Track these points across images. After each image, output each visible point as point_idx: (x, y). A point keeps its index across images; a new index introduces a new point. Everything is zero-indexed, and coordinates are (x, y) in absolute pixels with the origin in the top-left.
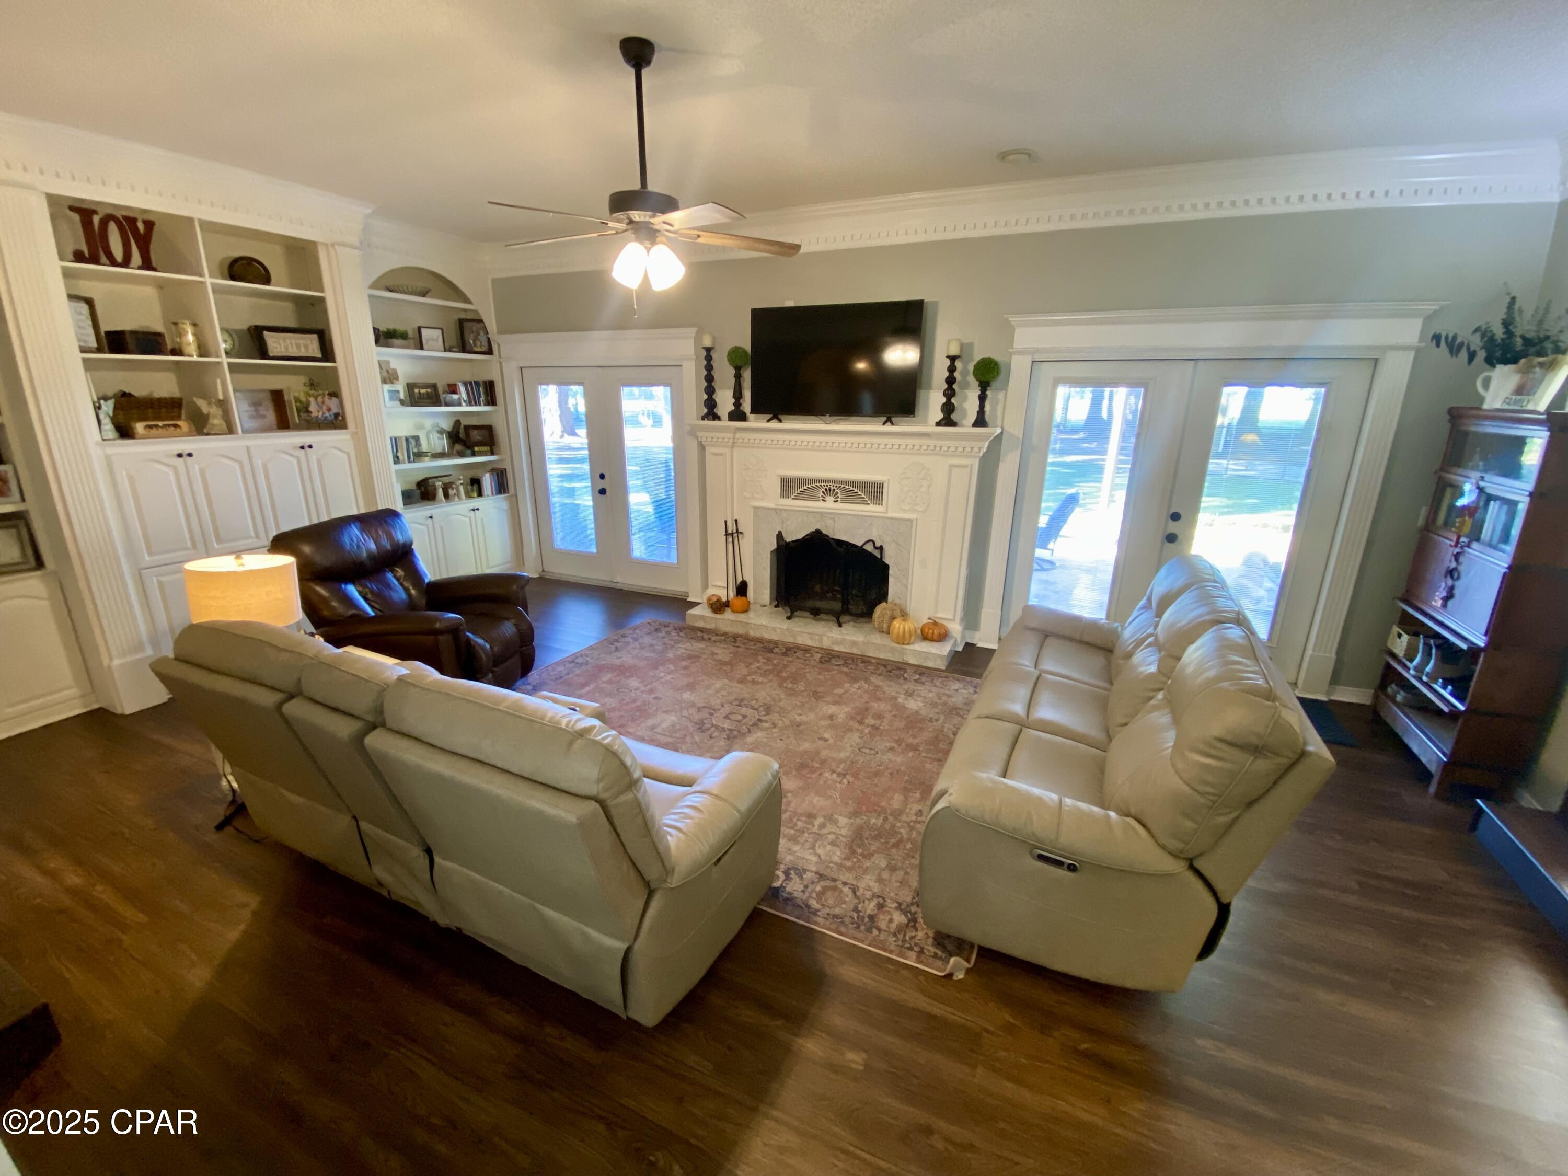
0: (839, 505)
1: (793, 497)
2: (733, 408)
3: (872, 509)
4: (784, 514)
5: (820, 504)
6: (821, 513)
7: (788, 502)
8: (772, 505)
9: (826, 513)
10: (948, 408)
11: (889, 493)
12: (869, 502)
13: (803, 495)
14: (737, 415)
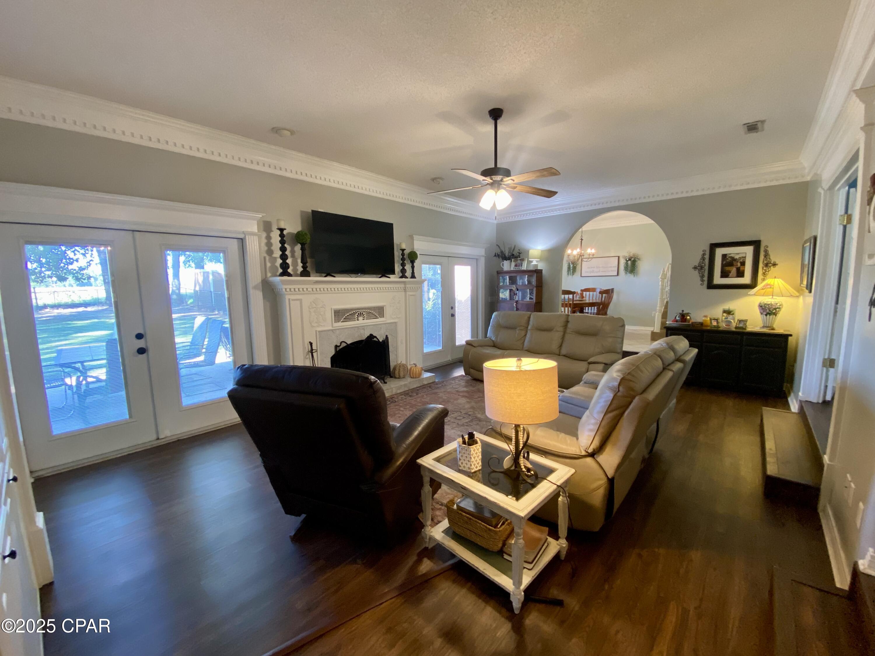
0: (365, 321)
1: (341, 321)
2: (302, 269)
3: (380, 320)
4: (338, 332)
5: (357, 322)
6: (358, 327)
7: (340, 324)
8: (330, 328)
9: (360, 326)
10: (403, 271)
11: (388, 312)
12: (378, 317)
13: (347, 319)
14: (305, 273)
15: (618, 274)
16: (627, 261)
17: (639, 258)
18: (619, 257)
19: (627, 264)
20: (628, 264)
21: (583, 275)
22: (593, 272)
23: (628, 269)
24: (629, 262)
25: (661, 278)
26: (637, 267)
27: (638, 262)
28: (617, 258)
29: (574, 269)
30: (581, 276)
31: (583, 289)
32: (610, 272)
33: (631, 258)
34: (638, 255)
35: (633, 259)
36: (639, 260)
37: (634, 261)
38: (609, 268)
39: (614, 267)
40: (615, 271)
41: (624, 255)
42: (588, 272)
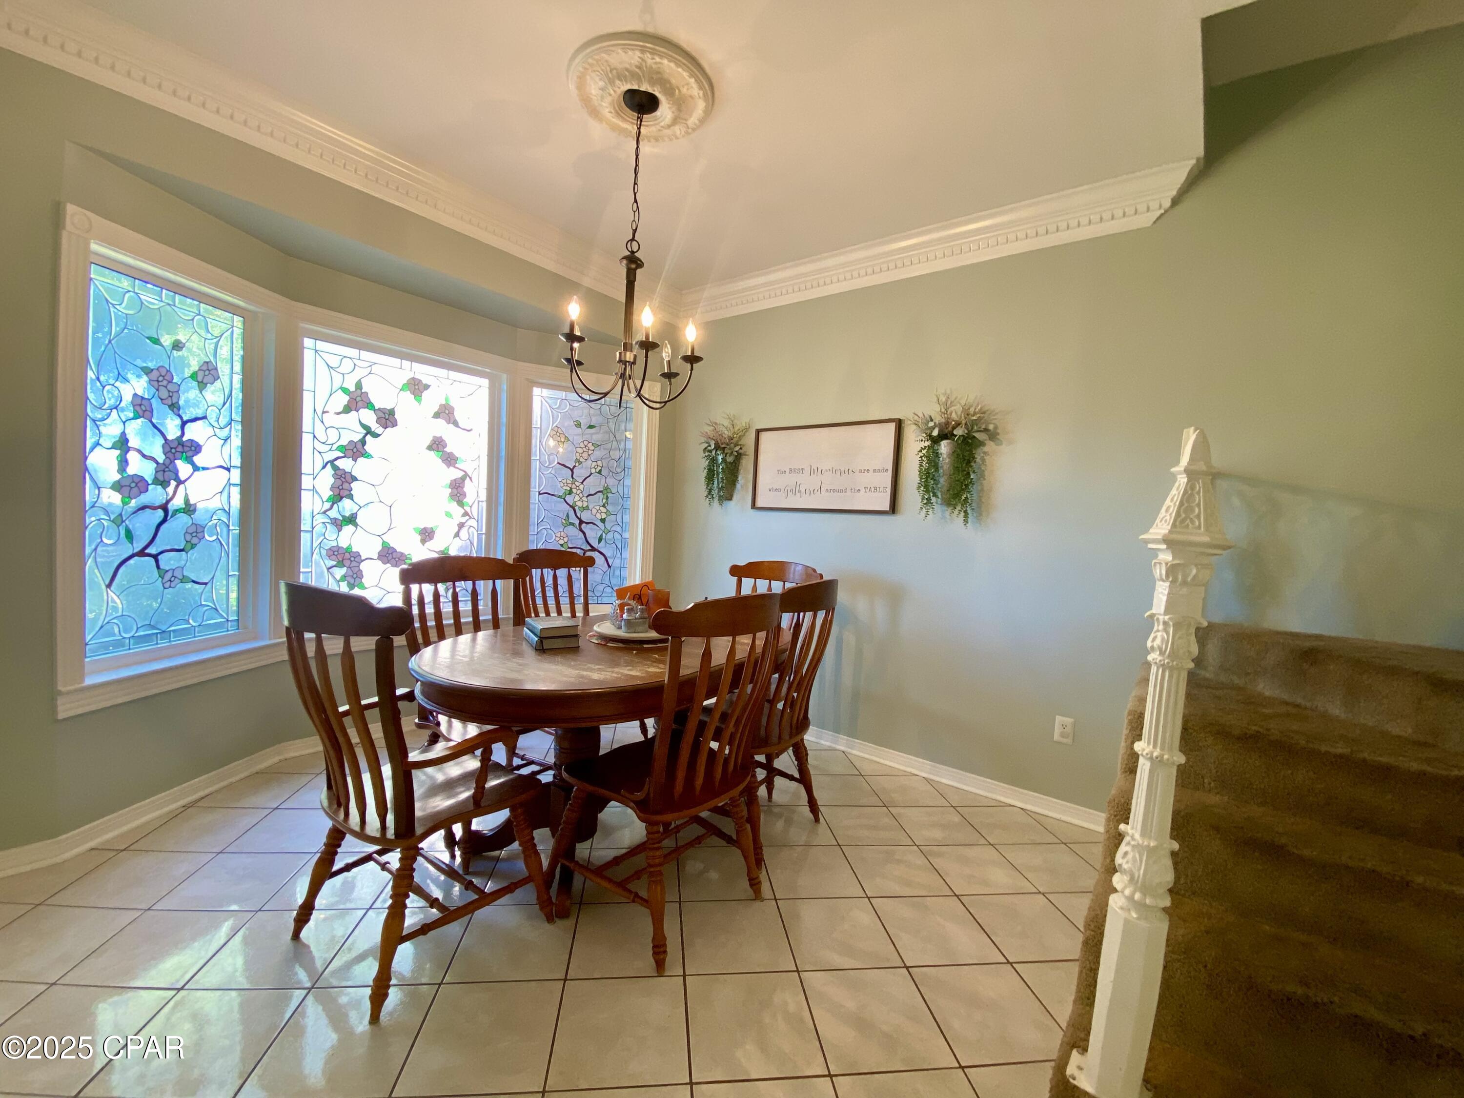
15: (894, 508)
16: (936, 441)
17: (991, 427)
18: (899, 424)
19: (932, 459)
20: (937, 455)
21: (759, 504)
22: (796, 490)
23: (936, 482)
24: (945, 447)
25: (1168, 541)
26: (982, 476)
27: (990, 446)
28: (892, 426)
29: (732, 471)
30: (754, 506)
31: (742, 563)
32: (863, 490)
33: (954, 428)
34: (988, 413)
35: (964, 431)
36: (993, 436)
37: (967, 443)
38: (861, 471)
39: (879, 471)
40: (882, 489)
41: (921, 415)
42: (782, 490)
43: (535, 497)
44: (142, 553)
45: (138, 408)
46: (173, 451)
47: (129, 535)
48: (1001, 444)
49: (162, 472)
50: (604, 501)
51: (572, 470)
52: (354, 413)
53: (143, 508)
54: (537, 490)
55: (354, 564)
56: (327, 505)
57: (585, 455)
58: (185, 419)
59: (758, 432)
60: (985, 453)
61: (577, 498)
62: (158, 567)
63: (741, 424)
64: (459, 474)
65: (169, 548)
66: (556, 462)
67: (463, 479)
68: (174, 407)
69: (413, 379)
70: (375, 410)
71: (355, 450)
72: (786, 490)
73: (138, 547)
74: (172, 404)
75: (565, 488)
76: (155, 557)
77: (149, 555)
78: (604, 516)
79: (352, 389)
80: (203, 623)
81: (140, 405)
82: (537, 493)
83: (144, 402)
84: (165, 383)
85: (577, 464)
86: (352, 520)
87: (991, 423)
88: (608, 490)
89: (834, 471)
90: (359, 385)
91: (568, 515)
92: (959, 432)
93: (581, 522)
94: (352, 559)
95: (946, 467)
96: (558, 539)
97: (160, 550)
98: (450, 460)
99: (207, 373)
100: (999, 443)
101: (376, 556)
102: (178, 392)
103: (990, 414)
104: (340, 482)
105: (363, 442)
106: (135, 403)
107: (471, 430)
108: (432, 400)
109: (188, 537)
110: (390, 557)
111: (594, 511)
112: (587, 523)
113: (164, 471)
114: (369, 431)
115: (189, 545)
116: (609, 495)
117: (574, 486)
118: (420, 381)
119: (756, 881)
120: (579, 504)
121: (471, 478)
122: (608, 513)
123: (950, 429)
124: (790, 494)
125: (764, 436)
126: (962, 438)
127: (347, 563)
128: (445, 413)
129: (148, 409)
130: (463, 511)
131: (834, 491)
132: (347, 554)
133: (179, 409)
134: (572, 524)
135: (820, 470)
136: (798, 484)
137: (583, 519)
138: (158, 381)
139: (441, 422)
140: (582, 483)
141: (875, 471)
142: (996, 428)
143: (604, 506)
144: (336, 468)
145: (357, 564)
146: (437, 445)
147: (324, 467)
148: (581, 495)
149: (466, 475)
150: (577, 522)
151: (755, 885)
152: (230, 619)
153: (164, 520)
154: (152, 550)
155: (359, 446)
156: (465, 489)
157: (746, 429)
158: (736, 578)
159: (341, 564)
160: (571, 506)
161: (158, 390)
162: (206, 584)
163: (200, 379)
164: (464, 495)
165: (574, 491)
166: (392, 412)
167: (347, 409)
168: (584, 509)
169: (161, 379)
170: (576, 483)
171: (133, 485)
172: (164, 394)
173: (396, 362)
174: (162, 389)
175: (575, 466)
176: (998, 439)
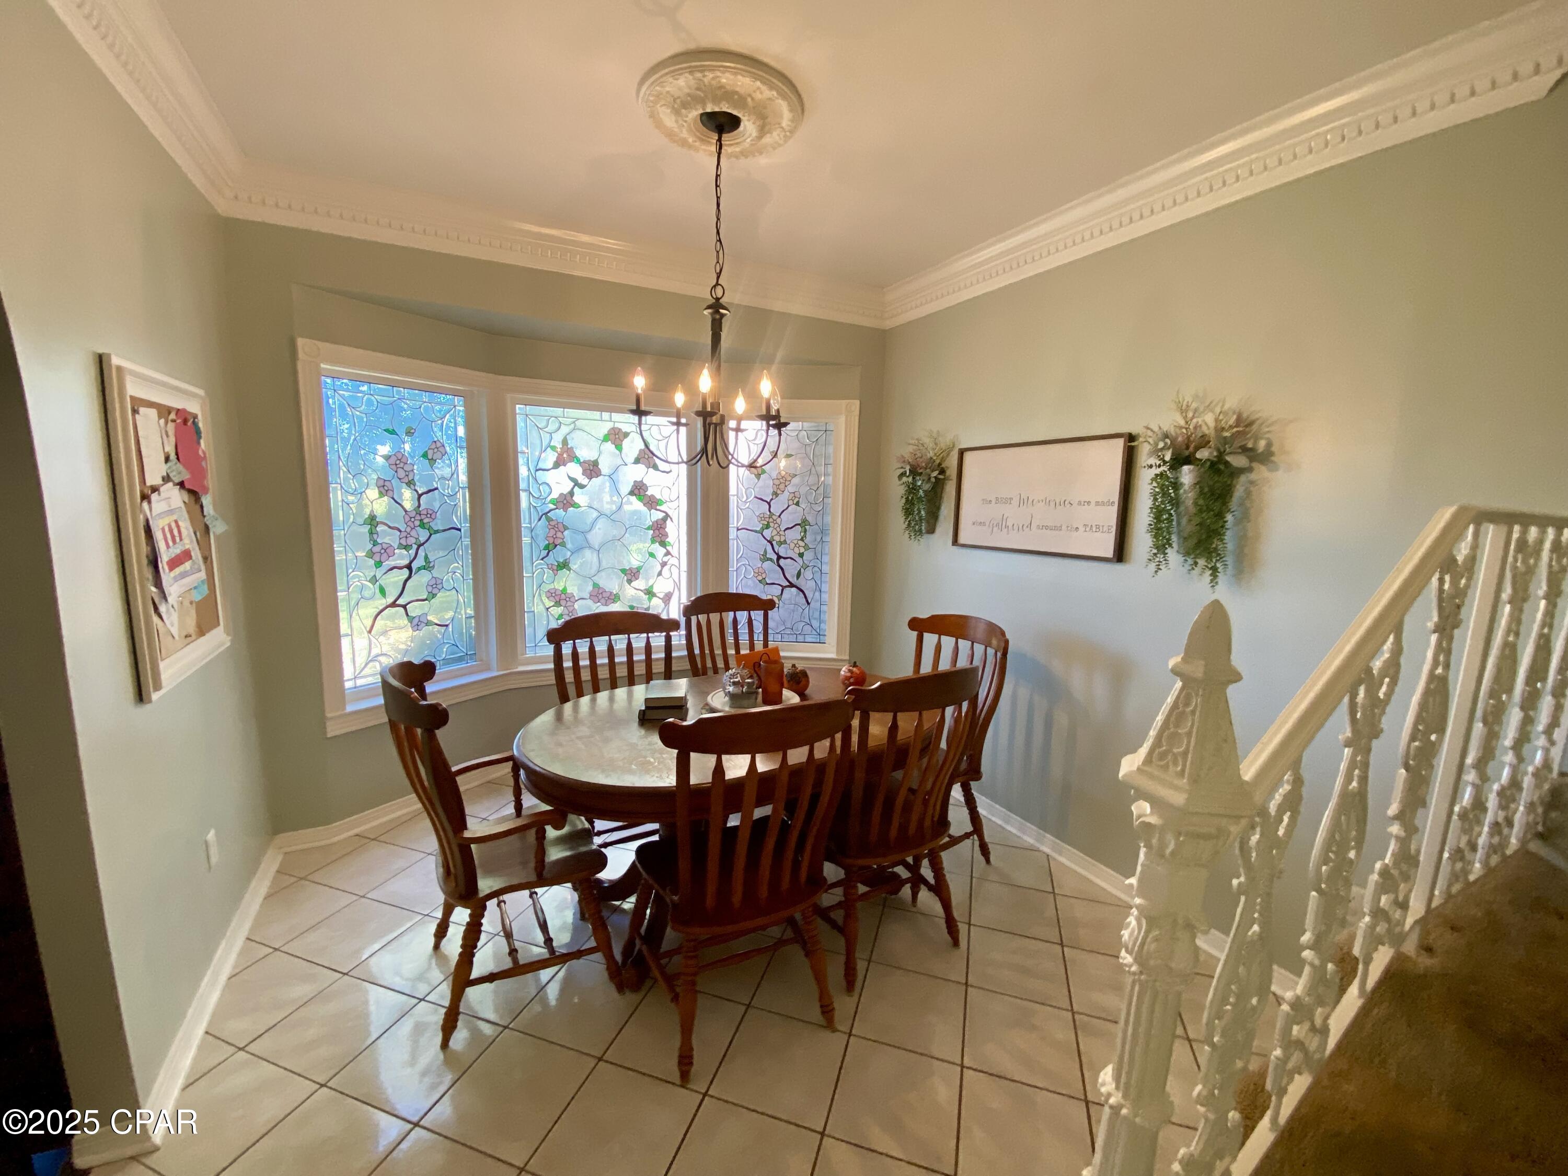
15: (1120, 554)
16: (1173, 465)
17: (1260, 446)
18: (1130, 442)
19: (1169, 491)
20: (1176, 485)
21: (962, 539)
22: (1002, 524)
24: (1187, 475)
27: (1257, 475)
28: (1121, 444)
29: (932, 500)
30: (955, 541)
31: (924, 615)
32: (1082, 529)
33: (1197, 448)
34: (1258, 422)
35: (1211, 453)
36: (1265, 457)
37: (1219, 472)
38: (1080, 503)
39: (1103, 504)
40: (1105, 529)
41: (1156, 429)
42: (987, 524)
43: (733, 534)
44: (394, 605)
45: (382, 489)
46: (413, 519)
47: (383, 591)
48: (1277, 470)
49: (404, 539)
50: (802, 534)
51: (769, 504)
52: (562, 468)
53: (391, 569)
54: (735, 525)
55: (569, 604)
56: (544, 553)
57: (782, 486)
58: (420, 492)
59: (962, 452)
60: (1252, 483)
61: (775, 532)
62: (407, 615)
63: (944, 442)
64: (661, 515)
65: (415, 598)
66: (753, 496)
67: (664, 520)
68: (410, 483)
69: (613, 429)
70: (580, 464)
71: (565, 502)
72: (991, 525)
73: (390, 600)
74: (409, 481)
75: (762, 522)
76: (404, 607)
77: (399, 606)
78: (802, 550)
79: (559, 446)
80: (447, 657)
81: (384, 486)
82: (735, 530)
83: (387, 483)
84: (402, 465)
85: (774, 497)
86: (564, 565)
87: (1262, 438)
88: (807, 523)
89: (1047, 502)
90: (565, 442)
91: (765, 551)
92: (1203, 454)
93: (779, 557)
94: (568, 599)
95: (1189, 503)
96: (756, 575)
97: (408, 600)
98: (652, 503)
99: (436, 450)
100: (1274, 468)
101: (587, 596)
102: (412, 471)
103: (1262, 424)
104: (552, 532)
105: (571, 493)
106: (379, 486)
107: (671, 471)
108: (632, 446)
109: (430, 589)
110: (600, 597)
111: (792, 545)
112: (785, 558)
113: (406, 537)
114: (576, 483)
115: (431, 595)
116: (807, 527)
117: (771, 520)
118: (620, 429)
119: (830, 1008)
120: (777, 538)
121: (671, 519)
122: (806, 547)
123: (1191, 449)
124: (995, 529)
125: (968, 457)
126: (1208, 463)
127: (563, 603)
128: (647, 457)
129: (390, 488)
130: (665, 551)
131: (1047, 527)
132: (563, 595)
133: (415, 485)
134: (771, 560)
135: (1030, 501)
136: (1005, 517)
137: (781, 554)
138: (396, 465)
139: (641, 468)
140: (779, 516)
141: (1097, 503)
142: (1269, 445)
143: (802, 540)
144: (549, 520)
145: (572, 604)
146: (638, 490)
147: (540, 520)
148: (778, 529)
149: (667, 516)
150: (775, 557)
151: (827, 1012)
152: (469, 653)
153: (409, 577)
154: (401, 601)
155: (568, 498)
156: (667, 530)
157: (949, 450)
158: (915, 633)
159: (558, 604)
160: (769, 541)
161: (396, 472)
162: (447, 626)
163: (430, 457)
164: (666, 535)
165: (771, 525)
166: (595, 463)
167: (557, 465)
168: (780, 543)
169: (398, 462)
170: (773, 517)
171: (383, 551)
172: (401, 473)
173: (596, 415)
174: (400, 470)
175: (772, 499)
176: (1273, 462)
